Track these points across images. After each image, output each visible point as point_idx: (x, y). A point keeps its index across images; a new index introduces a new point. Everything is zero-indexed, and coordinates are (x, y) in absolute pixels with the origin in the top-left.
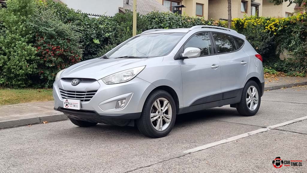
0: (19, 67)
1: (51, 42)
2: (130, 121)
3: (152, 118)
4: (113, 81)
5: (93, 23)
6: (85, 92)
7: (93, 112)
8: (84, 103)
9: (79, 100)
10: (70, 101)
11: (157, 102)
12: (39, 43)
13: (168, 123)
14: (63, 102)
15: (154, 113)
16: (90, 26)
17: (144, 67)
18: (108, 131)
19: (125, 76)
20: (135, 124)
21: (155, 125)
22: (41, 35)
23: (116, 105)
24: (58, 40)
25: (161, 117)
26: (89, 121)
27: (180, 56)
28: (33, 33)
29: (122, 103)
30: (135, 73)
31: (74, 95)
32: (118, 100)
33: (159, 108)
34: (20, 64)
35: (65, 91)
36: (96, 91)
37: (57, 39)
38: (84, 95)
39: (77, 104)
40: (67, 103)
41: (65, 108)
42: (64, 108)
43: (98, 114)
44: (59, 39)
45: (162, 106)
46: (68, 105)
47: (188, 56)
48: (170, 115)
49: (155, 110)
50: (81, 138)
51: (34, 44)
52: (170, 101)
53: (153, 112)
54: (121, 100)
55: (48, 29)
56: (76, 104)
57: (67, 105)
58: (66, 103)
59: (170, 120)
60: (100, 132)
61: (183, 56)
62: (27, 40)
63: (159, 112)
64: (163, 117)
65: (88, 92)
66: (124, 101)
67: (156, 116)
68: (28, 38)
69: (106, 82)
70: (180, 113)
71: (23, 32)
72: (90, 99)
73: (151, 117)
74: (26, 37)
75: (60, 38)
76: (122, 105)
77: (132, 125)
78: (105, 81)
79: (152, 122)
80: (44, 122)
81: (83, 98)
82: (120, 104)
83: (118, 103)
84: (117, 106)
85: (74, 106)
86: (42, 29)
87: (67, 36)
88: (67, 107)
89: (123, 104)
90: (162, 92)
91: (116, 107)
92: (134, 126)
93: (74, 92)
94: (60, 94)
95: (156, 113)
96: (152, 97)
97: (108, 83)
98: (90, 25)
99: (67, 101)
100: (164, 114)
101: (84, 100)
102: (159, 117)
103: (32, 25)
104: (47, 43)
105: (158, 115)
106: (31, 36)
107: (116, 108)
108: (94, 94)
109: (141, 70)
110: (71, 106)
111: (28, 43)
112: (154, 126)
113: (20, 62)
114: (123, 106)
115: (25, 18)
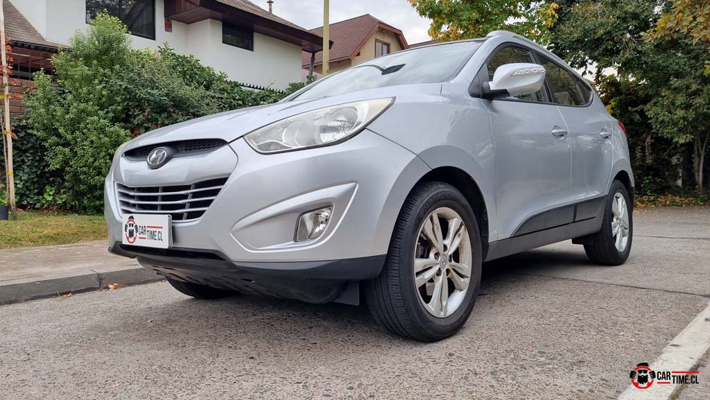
0: (94, 170)
1: (159, 119)
2: (345, 285)
3: (418, 274)
4: (284, 141)
5: (249, 98)
6: (188, 187)
7: (214, 256)
8: (182, 224)
9: (167, 215)
10: (142, 219)
11: (432, 219)
12: (136, 122)
13: (461, 290)
14: (121, 224)
15: (422, 257)
16: (243, 103)
17: (388, 102)
18: (271, 312)
19: (325, 129)
20: (363, 299)
21: (428, 299)
22: (140, 104)
23: (296, 230)
24: (175, 116)
25: (444, 271)
26: (212, 285)
27: (483, 89)
28: (124, 100)
29: (316, 223)
30: (363, 117)
31: (155, 198)
32: (302, 211)
33: (438, 242)
34: (96, 164)
35: (132, 189)
36: (222, 181)
37: (173, 114)
38: (185, 197)
39: (160, 230)
40: (131, 228)
41: (127, 243)
42: (124, 243)
43: (231, 265)
44: (178, 114)
45: (445, 235)
46: (135, 232)
47: (507, 89)
48: (466, 264)
49: (427, 245)
50: (177, 345)
51: (126, 124)
52: (466, 222)
53: (420, 253)
54: (316, 209)
55: (152, 91)
56: (157, 230)
57: (131, 234)
58: (129, 228)
59: (467, 281)
60: (247, 317)
61: (491, 89)
62: (111, 115)
63: (437, 254)
64: (448, 271)
65: (198, 185)
66: (325, 213)
67: (430, 268)
68: (114, 111)
69: (259, 147)
70: (491, 256)
71: (104, 99)
72: (204, 211)
73: (415, 273)
74: (110, 110)
75: (180, 113)
76: (317, 230)
77: (352, 299)
78: (255, 145)
79: (419, 288)
80: (110, 286)
81: (182, 206)
82: (309, 225)
83: (303, 224)
84: (300, 234)
85: (152, 235)
86: (142, 93)
87: (194, 107)
88: (131, 239)
89: (322, 227)
90: (447, 190)
91: (295, 236)
92: (357, 304)
93: (156, 189)
94: (118, 202)
95: (427, 257)
96: (417, 203)
97: (267, 150)
98: (243, 101)
99: (131, 222)
100: (450, 261)
101: (185, 215)
102: (439, 271)
103: (121, 85)
104: (152, 122)
105: (437, 264)
106: (120, 108)
107: (295, 240)
108: (215, 192)
109: (382, 109)
110: (142, 236)
111: (114, 121)
112: (424, 304)
113: (95, 161)
114: (321, 232)
115: (107, 71)
